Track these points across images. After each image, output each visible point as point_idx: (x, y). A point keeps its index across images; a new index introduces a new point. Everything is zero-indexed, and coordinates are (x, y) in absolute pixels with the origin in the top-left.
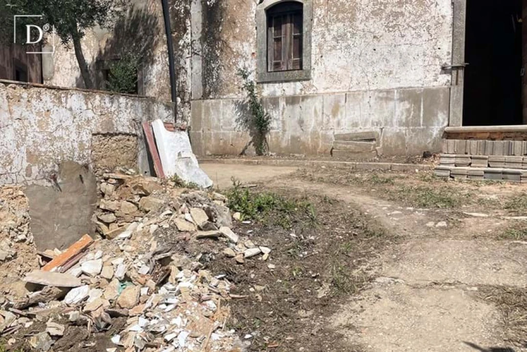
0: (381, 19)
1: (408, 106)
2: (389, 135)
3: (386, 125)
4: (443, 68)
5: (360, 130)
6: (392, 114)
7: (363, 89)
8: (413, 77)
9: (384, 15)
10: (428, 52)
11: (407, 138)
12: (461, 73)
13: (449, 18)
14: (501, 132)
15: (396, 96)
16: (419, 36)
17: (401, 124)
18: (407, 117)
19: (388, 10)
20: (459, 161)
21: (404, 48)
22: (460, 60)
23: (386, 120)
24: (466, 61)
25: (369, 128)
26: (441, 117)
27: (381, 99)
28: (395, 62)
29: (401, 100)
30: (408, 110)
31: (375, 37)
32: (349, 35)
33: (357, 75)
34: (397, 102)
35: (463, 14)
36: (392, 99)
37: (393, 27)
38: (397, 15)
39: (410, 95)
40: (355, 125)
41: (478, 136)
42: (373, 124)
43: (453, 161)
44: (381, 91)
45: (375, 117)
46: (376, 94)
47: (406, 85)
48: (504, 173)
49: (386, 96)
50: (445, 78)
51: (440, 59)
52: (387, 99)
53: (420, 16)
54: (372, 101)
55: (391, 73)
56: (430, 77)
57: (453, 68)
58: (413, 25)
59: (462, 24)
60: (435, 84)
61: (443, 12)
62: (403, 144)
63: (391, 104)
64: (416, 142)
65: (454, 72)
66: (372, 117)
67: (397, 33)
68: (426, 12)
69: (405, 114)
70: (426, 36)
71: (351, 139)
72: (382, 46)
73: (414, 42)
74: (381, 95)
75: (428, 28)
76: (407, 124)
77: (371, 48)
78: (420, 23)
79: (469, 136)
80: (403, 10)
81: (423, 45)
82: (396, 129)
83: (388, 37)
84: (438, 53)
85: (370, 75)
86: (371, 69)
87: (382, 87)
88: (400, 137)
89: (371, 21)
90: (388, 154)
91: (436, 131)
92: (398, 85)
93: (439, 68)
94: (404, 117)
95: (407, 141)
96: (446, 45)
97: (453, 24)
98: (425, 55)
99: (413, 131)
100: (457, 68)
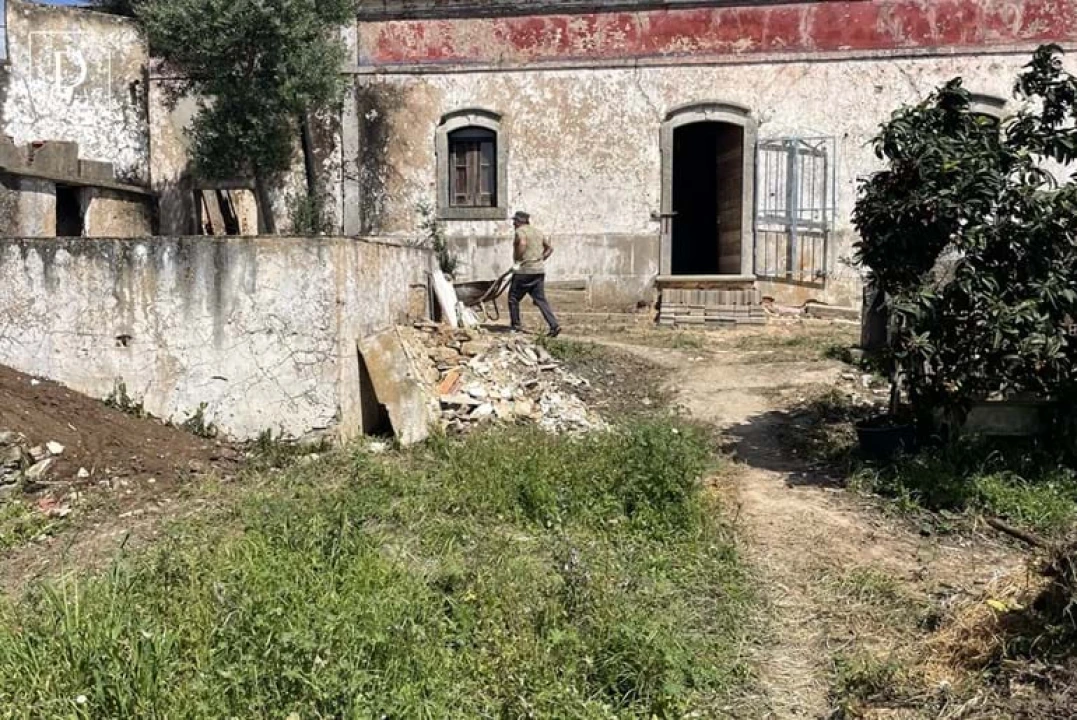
0: (587, 158)
1: (618, 253)
2: (599, 283)
3: (595, 272)
4: (653, 216)
5: (567, 278)
6: (602, 262)
7: (569, 232)
8: (622, 223)
9: (590, 155)
10: (637, 198)
11: (618, 286)
12: (670, 220)
13: (658, 165)
14: (709, 282)
15: (605, 242)
16: (628, 180)
17: (611, 272)
18: (617, 266)
19: (595, 150)
20: (679, 310)
21: (612, 192)
22: (668, 210)
23: (595, 267)
24: (674, 209)
25: (576, 276)
26: (652, 265)
27: (590, 244)
28: (603, 207)
29: (611, 246)
30: (618, 258)
31: (581, 177)
32: (552, 173)
33: (561, 217)
34: (606, 249)
35: (670, 162)
36: (601, 245)
37: (601, 168)
38: (604, 156)
39: (619, 242)
40: (561, 272)
41: (688, 285)
42: (581, 272)
43: (673, 310)
44: (589, 236)
45: (583, 264)
46: (584, 239)
47: (616, 231)
48: (722, 320)
49: (595, 241)
50: (654, 226)
51: (650, 206)
52: (597, 245)
53: (629, 159)
54: (580, 247)
55: (599, 217)
56: (640, 224)
57: (663, 216)
58: (622, 169)
59: (669, 172)
60: (644, 231)
61: (652, 158)
62: (614, 293)
63: (600, 251)
64: (627, 292)
65: (664, 220)
66: (580, 265)
67: (605, 175)
68: (634, 156)
69: (615, 262)
70: (634, 182)
71: (560, 288)
72: (589, 188)
73: (622, 185)
74: (589, 240)
75: (637, 173)
76: (617, 272)
77: (576, 190)
78: (628, 167)
79: (678, 285)
80: (610, 151)
81: (632, 189)
82: (606, 277)
83: (596, 179)
84: (647, 199)
85: (576, 219)
86: (577, 212)
87: (589, 232)
88: (610, 285)
89: (577, 160)
90: (598, 304)
91: (647, 280)
92: (605, 231)
93: (648, 216)
94: (614, 265)
95: (618, 289)
96: (654, 192)
97: (662, 172)
98: (634, 200)
99: (624, 279)
100: (667, 216)
